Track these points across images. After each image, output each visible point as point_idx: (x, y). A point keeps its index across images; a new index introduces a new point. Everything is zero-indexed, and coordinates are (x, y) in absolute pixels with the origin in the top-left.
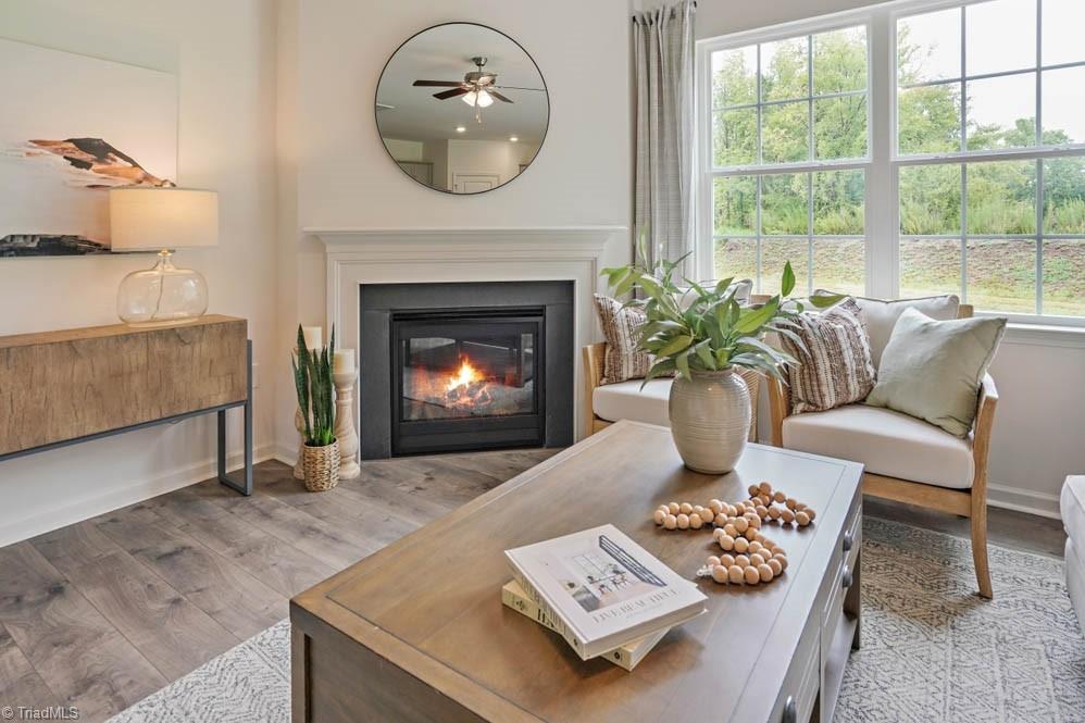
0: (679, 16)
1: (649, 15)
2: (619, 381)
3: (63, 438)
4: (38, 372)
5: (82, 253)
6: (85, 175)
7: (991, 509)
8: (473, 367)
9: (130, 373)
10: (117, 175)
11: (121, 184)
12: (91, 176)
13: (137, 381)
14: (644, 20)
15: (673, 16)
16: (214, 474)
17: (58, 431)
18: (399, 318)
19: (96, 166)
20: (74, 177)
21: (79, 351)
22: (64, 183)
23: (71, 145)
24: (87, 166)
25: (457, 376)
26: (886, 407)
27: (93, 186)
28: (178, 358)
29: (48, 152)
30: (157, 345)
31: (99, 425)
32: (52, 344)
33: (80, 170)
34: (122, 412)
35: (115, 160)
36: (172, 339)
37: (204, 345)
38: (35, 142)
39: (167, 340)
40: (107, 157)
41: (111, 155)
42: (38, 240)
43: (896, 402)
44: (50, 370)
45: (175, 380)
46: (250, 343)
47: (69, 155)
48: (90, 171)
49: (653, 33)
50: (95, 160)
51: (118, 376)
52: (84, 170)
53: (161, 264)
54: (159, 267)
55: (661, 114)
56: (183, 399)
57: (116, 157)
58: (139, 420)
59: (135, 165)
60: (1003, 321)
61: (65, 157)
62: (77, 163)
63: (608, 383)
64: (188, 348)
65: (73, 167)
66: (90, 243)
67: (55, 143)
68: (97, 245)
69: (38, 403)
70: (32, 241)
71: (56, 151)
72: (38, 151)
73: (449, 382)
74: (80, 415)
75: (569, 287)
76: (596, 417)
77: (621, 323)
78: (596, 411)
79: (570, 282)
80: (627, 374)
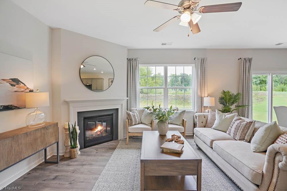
0: (136, 60)
1: (131, 59)
2: (132, 125)
3: (25, 157)
4: (20, 142)
5: (13, 109)
6: (14, 88)
7: (186, 136)
8: (101, 126)
9: (38, 139)
10: (21, 88)
11: (22, 90)
12: (15, 88)
13: (39, 140)
14: (129, 59)
15: (135, 60)
16: (44, 161)
17: (24, 156)
18: (85, 118)
19: (17, 86)
20: (11, 89)
21: (28, 134)
22: (9, 91)
23: (11, 80)
24: (14, 86)
25: (97, 129)
26: (171, 124)
27: (16, 91)
28: (46, 133)
29: (5, 82)
30: (43, 131)
31: (32, 153)
32: (23, 134)
33: (12, 87)
34: (36, 148)
35: (20, 84)
36: (45, 129)
37: (51, 129)
38: (2, 80)
39: (44, 129)
40: (19, 83)
41: (20, 83)
42: (2, 107)
43: (173, 123)
44: (22, 141)
45: (46, 139)
46: (58, 127)
47: (10, 83)
48: (15, 87)
49: (131, 62)
50: (16, 84)
51: (36, 140)
52: (14, 87)
53: (36, 111)
54: (36, 112)
55: (133, 77)
56: (47, 143)
57: (21, 84)
58: (40, 150)
59: (25, 85)
60: (185, 111)
61: (9, 84)
62: (12, 85)
63: (130, 126)
64: (48, 131)
65: (11, 86)
66: (15, 106)
67: (7, 80)
68: (16, 107)
69: (20, 149)
70: (1, 107)
71: (7, 82)
72: (3, 82)
73: (95, 130)
74: (28, 151)
75: (117, 109)
76: (129, 132)
77: (132, 115)
78: (129, 131)
79: (118, 109)
80: (133, 124)
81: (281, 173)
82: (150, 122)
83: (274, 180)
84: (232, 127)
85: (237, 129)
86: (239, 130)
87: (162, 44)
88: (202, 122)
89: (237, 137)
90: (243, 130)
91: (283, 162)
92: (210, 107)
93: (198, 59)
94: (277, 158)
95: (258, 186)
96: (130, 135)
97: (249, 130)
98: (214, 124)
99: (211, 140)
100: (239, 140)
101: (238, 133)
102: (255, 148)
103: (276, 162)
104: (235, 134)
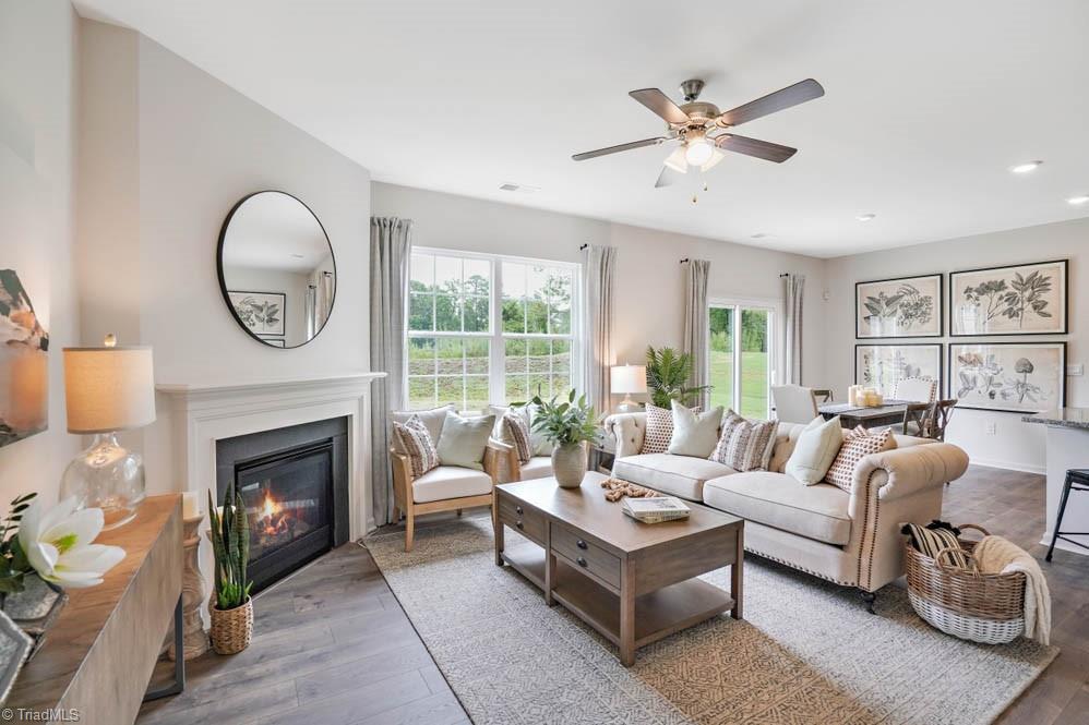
0: (404, 228)
1: (385, 220)
2: (423, 475)
10: (23, 324)
11: (24, 338)
12: (8, 325)
14: (379, 222)
15: (399, 227)
18: (239, 468)
19: (12, 312)
24: (7, 311)
27: (9, 343)
33: (3, 317)
40: (18, 298)
48: (9, 320)
49: (387, 234)
50: (11, 303)
52: (6, 317)
55: (391, 292)
57: (23, 300)
59: (32, 308)
63: (416, 477)
75: (344, 421)
76: (414, 503)
77: (416, 438)
78: (416, 499)
79: (346, 417)
80: (425, 469)
81: (882, 507)
82: (478, 457)
83: (871, 526)
84: (727, 442)
85: (743, 443)
86: (748, 447)
87: (506, 187)
88: (633, 440)
89: (746, 464)
90: (758, 444)
91: (890, 484)
92: (633, 396)
93: (595, 250)
94: (874, 482)
95: (840, 547)
96: (417, 513)
97: (769, 444)
98: (672, 440)
99: (695, 481)
100: (750, 470)
101: (746, 454)
102: (808, 476)
103: (873, 489)
104: (739, 458)
